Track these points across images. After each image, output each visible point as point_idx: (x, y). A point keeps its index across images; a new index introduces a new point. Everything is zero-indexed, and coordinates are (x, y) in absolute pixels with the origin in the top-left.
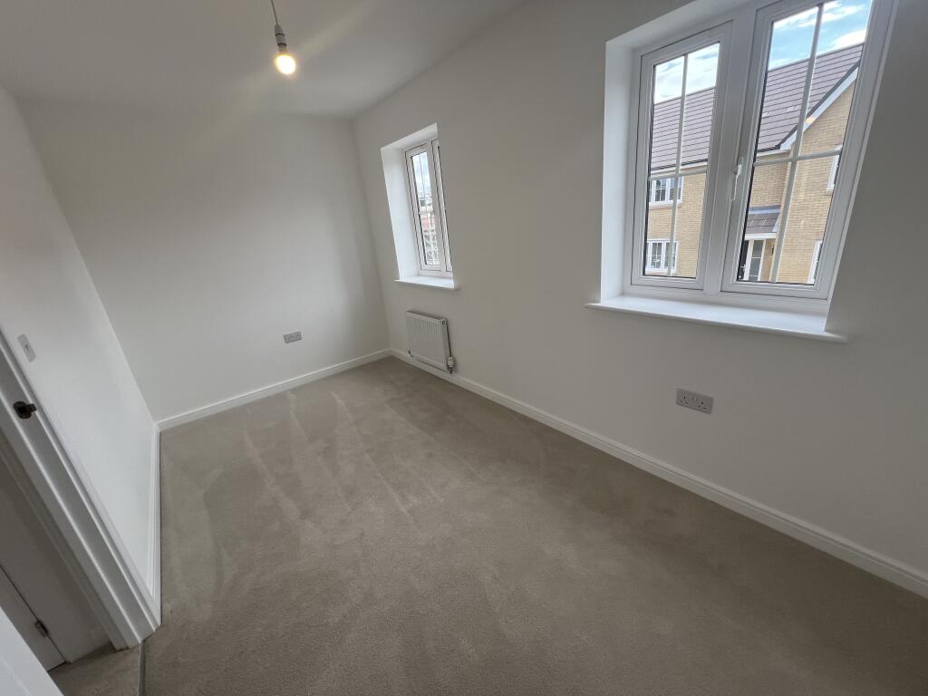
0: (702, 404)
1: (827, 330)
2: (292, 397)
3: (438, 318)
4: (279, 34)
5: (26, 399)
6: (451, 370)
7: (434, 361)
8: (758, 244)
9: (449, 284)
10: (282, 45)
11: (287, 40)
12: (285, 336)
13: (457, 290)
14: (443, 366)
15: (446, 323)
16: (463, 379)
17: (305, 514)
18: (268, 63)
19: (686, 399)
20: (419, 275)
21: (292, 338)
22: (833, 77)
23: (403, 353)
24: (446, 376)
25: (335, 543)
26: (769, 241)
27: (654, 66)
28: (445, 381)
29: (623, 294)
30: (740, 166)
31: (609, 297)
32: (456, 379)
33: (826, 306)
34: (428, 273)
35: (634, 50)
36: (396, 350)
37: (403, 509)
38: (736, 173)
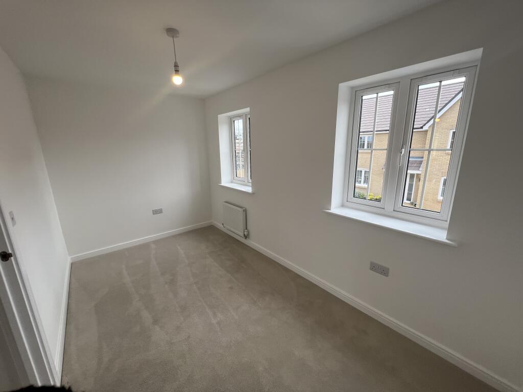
0: (384, 271)
1: (446, 239)
2: (153, 246)
3: (241, 207)
4: (176, 66)
5: (8, 250)
6: (246, 237)
7: (237, 232)
8: (412, 176)
9: (249, 189)
10: (177, 71)
11: (180, 69)
12: (153, 211)
13: (253, 194)
14: (242, 234)
15: (245, 211)
16: (252, 243)
17: (156, 322)
18: (170, 80)
19: (374, 267)
20: (232, 182)
21: (157, 212)
22: (449, 96)
23: (219, 225)
24: (243, 240)
25: (172, 341)
26: (418, 175)
27: (362, 96)
28: (242, 243)
29: (343, 206)
30: (403, 150)
31: (335, 208)
32: (248, 242)
33: (446, 225)
34: (237, 182)
35: (352, 88)
36: (215, 222)
37: (214, 321)
38: (401, 153)
